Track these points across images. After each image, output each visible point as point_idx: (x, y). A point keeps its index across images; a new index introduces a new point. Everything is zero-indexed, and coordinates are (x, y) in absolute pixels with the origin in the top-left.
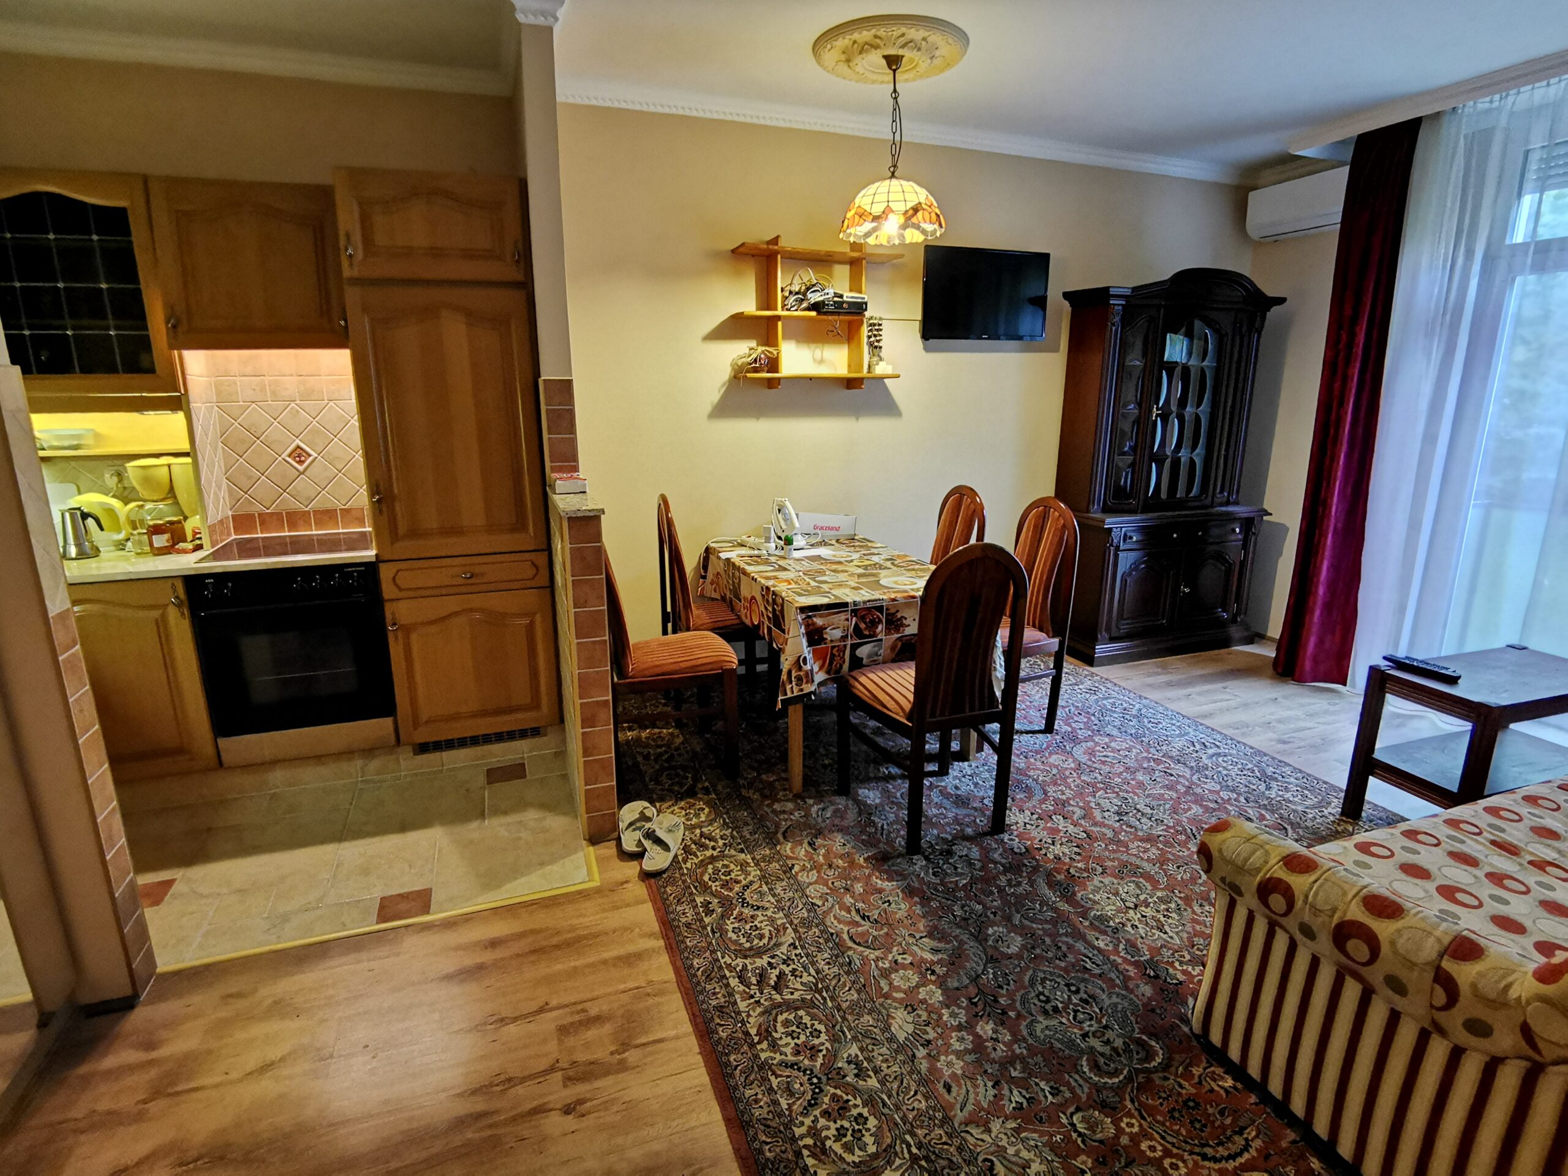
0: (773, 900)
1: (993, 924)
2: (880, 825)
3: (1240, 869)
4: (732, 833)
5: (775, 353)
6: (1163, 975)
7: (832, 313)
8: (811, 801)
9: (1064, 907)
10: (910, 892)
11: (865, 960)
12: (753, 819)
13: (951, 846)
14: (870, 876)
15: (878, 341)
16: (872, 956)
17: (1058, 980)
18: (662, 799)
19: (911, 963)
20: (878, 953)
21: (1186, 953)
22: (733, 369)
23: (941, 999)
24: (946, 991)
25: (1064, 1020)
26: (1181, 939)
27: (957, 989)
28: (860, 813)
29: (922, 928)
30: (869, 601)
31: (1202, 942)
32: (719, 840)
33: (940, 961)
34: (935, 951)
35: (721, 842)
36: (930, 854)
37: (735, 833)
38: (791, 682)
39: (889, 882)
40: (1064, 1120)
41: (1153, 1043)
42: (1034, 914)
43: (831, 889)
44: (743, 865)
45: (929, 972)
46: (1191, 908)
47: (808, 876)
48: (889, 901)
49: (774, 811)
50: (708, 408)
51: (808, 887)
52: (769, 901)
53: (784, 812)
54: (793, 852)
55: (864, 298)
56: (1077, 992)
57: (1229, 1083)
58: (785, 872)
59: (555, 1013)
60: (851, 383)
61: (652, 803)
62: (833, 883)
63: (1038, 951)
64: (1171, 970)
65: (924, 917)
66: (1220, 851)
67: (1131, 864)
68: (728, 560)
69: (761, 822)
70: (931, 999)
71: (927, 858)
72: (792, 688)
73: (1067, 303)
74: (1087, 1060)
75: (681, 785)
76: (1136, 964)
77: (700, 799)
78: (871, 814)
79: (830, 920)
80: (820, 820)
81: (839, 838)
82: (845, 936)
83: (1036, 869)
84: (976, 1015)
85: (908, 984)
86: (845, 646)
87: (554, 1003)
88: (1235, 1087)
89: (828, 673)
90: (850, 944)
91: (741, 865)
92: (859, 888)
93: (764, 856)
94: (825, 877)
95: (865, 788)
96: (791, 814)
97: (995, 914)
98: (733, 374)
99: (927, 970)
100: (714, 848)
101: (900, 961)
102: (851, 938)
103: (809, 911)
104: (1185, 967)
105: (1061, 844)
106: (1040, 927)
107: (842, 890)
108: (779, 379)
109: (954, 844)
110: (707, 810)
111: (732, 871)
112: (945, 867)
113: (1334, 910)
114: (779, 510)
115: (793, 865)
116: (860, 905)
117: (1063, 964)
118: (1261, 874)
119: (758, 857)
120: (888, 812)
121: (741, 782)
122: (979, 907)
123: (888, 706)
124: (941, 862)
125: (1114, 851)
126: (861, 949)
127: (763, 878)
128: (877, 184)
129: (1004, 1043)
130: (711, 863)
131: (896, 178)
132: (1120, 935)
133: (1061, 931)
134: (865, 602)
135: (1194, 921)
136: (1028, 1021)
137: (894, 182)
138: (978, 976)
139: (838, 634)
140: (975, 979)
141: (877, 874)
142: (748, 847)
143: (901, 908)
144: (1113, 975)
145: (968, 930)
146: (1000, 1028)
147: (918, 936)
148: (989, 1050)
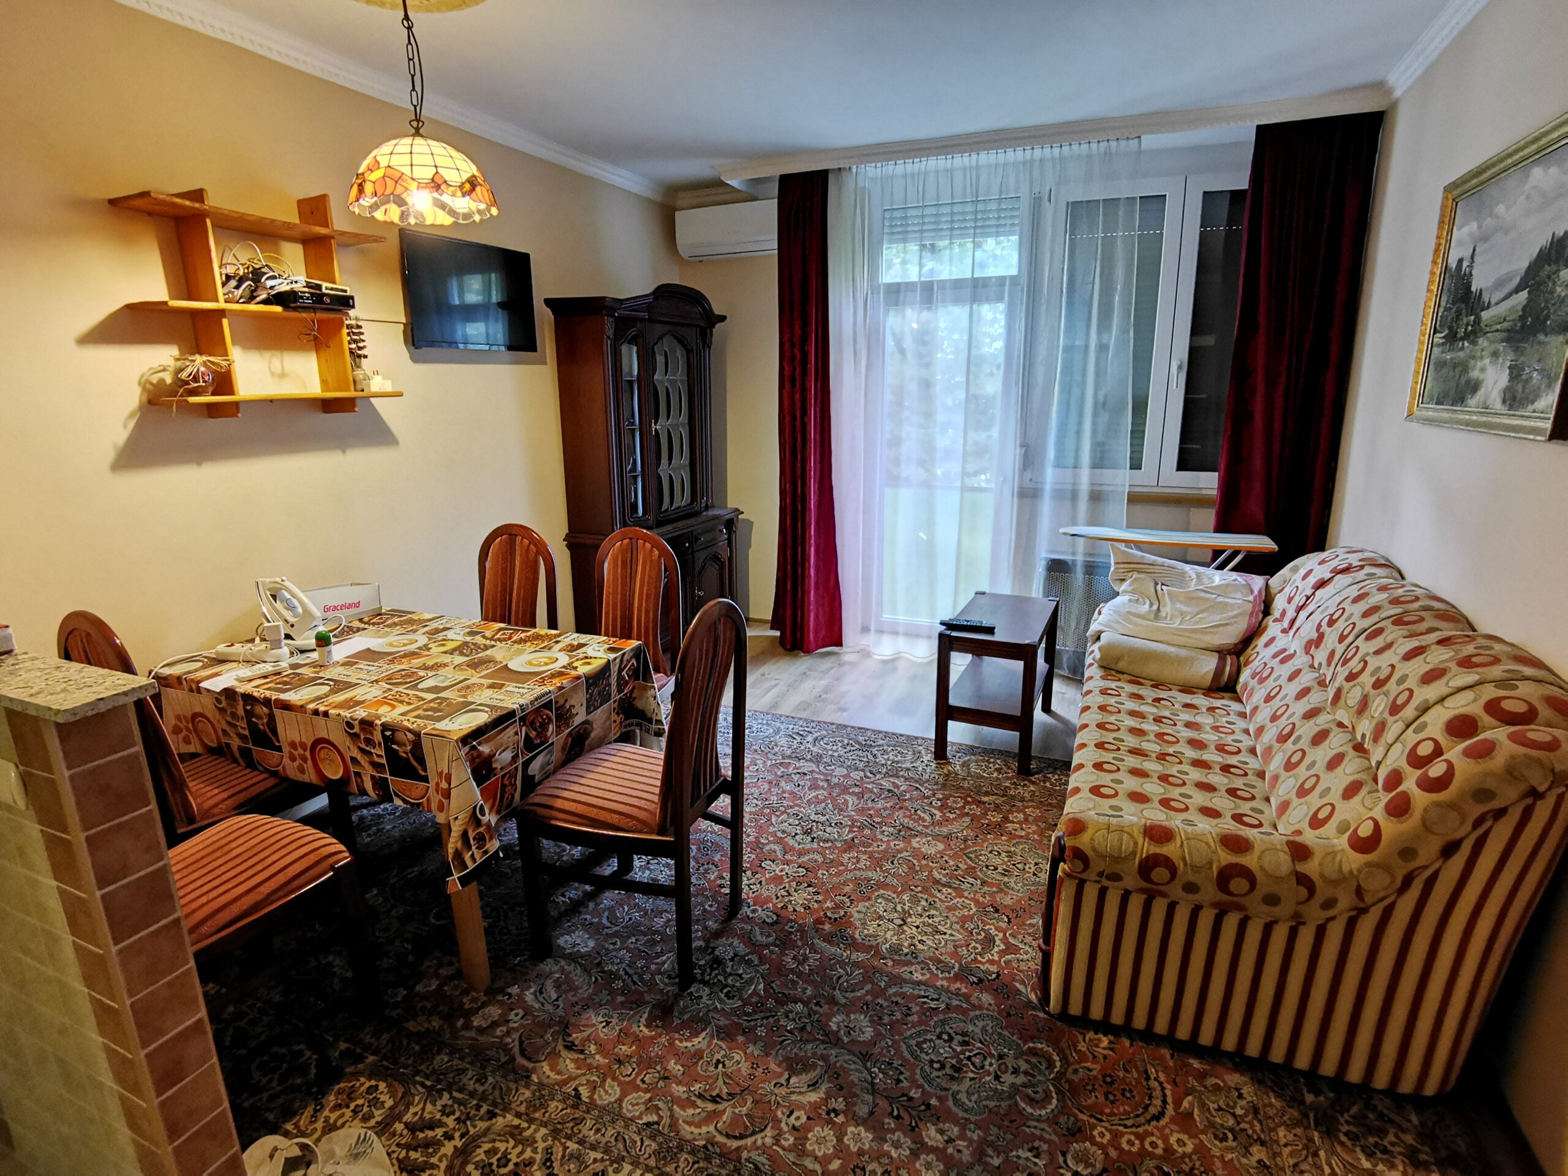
0: (599, 1156)
1: (830, 1016)
2: (622, 972)
4: (451, 1097)
5: (224, 363)
6: (982, 975)
7: (305, 309)
8: (515, 990)
9: (859, 956)
10: (726, 1034)
11: (764, 1149)
12: (462, 1059)
13: (712, 953)
14: (671, 1044)
16: (769, 1141)
17: (929, 1037)
18: (289, 1113)
19: (809, 1118)
20: (769, 1132)
21: (975, 944)
23: (871, 1136)
24: (863, 1122)
25: (972, 1075)
26: (959, 932)
27: (871, 1113)
28: (587, 971)
29: (779, 1070)
32: (445, 1119)
33: (829, 1095)
34: (813, 1085)
35: (450, 1121)
36: (702, 974)
37: (456, 1094)
38: (469, 848)
39: (697, 1036)
41: (1039, 1046)
42: (847, 981)
43: (646, 1091)
44: (514, 1133)
45: (832, 1115)
46: (936, 897)
47: (606, 1092)
48: (718, 1061)
49: (481, 1031)
50: (110, 455)
51: (621, 1107)
52: (595, 1161)
53: (495, 1024)
54: (559, 1073)
55: (345, 291)
56: (951, 1039)
57: (1105, 1042)
58: (575, 1106)
60: (328, 406)
62: (643, 1081)
63: (886, 1019)
64: (982, 967)
65: (767, 1055)
66: (1094, 849)
67: (861, 880)
68: (229, 693)
69: (480, 1057)
70: (863, 1144)
71: (706, 983)
72: (472, 856)
73: (549, 310)
74: (1022, 1100)
75: (304, 1070)
76: (957, 977)
77: (356, 1075)
78: (599, 964)
79: (687, 1130)
80: (548, 1007)
81: (595, 1019)
82: (720, 1139)
83: (801, 929)
84: (913, 1129)
85: (829, 1144)
86: (516, 768)
88: (1110, 1042)
89: (498, 812)
90: (735, 1144)
91: (512, 1136)
92: (674, 1067)
93: (529, 1103)
94: (627, 1079)
95: (563, 935)
96: (508, 1021)
97: (818, 1004)
99: (828, 1113)
100: (449, 1137)
101: (797, 1124)
102: (728, 1136)
103: (652, 1137)
104: (986, 957)
105: (796, 891)
106: (863, 991)
107: (661, 1084)
108: (236, 404)
109: (714, 949)
110: (382, 1086)
111: (505, 1154)
112: (730, 981)
113: (1210, 863)
114: (274, 597)
115: (576, 1089)
116: (696, 1087)
117: (915, 1018)
118: (1138, 855)
119: (522, 1109)
120: (615, 950)
122: (799, 1007)
124: (721, 978)
125: (838, 874)
126: (749, 1141)
127: (555, 1133)
128: (393, 142)
130: (465, 1163)
131: (422, 136)
132: (921, 958)
133: (883, 984)
135: (949, 909)
136: (950, 1098)
137: (419, 140)
138: (872, 1084)
139: (507, 756)
140: (873, 1089)
141: (677, 1036)
142: (499, 1106)
143: (739, 1061)
144: (955, 1002)
145: (819, 1039)
146: (941, 1125)
147: (783, 1081)
148: (957, 1156)
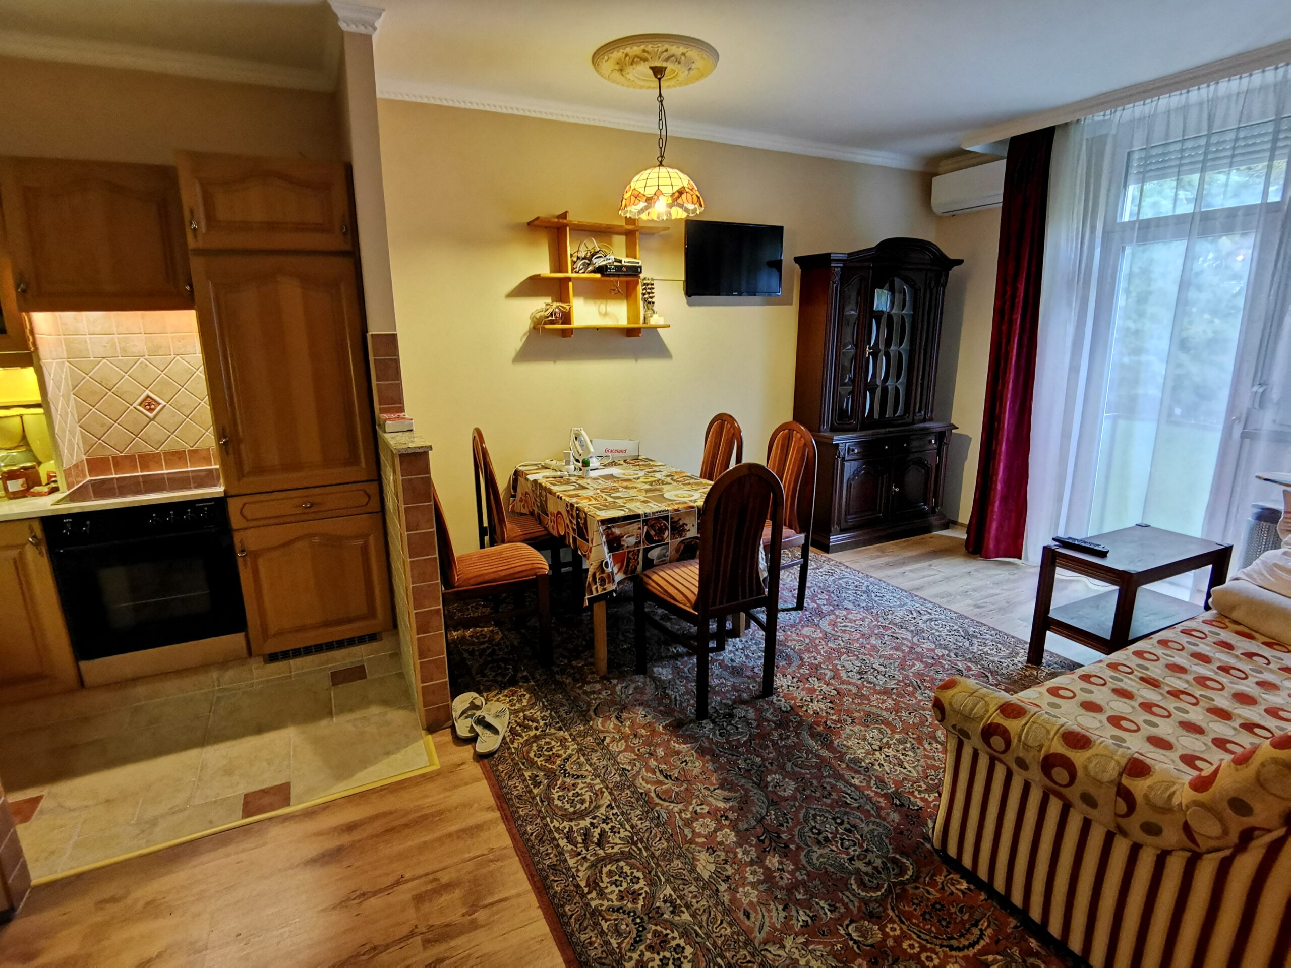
0: (590, 769)
1: (771, 772)
2: (673, 697)
3: (968, 718)
4: (550, 714)
5: (568, 307)
6: (906, 803)
7: (613, 275)
8: (615, 681)
9: (825, 753)
10: (702, 752)
11: (670, 813)
12: (567, 700)
13: (732, 710)
14: (669, 741)
15: (651, 298)
16: (676, 809)
17: (827, 815)
18: (488, 690)
19: (708, 812)
20: (680, 806)
21: (922, 784)
22: (532, 321)
23: (735, 840)
24: (738, 833)
25: (834, 848)
26: (918, 772)
27: (747, 830)
28: (656, 688)
29: (714, 782)
30: (657, 512)
31: (934, 774)
32: (540, 721)
33: (731, 808)
34: (726, 799)
35: (542, 723)
36: (716, 718)
37: (553, 713)
38: (595, 583)
39: (685, 744)
40: (842, 932)
41: (905, 860)
42: (802, 762)
43: (637, 755)
44: (563, 741)
45: (724, 818)
46: (923, 746)
47: (617, 745)
48: (686, 761)
49: (585, 692)
50: (513, 354)
51: (618, 755)
52: (587, 770)
53: (594, 692)
54: (603, 726)
55: (638, 263)
56: (842, 823)
57: (964, 885)
58: (598, 744)
59: (410, 885)
60: (630, 332)
61: (480, 693)
62: (639, 750)
63: (808, 792)
64: (912, 799)
65: (715, 772)
66: (950, 704)
67: (873, 714)
68: (535, 481)
69: (574, 703)
70: (727, 841)
71: (714, 722)
72: (597, 588)
73: (797, 266)
74: (855, 879)
75: (504, 676)
76: (885, 796)
77: (521, 687)
78: (665, 688)
79: (639, 782)
80: (623, 696)
81: (641, 711)
82: (653, 794)
83: (800, 724)
84: (764, 851)
85: (707, 830)
86: (639, 550)
87: (408, 876)
88: (969, 889)
89: (625, 573)
90: (657, 800)
91: (561, 741)
92: (660, 752)
93: (580, 732)
94: (632, 745)
95: (658, 666)
96: (600, 693)
97: (771, 764)
98: (532, 326)
99: (721, 816)
100: (536, 729)
101: (699, 811)
102: (657, 796)
103: (621, 776)
104: (923, 795)
105: (818, 701)
106: (808, 772)
107: (647, 756)
108: (572, 330)
109: (734, 708)
110: (528, 696)
111: (553, 747)
112: (728, 728)
113: (1041, 746)
114: (576, 438)
115: (605, 737)
116: (663, 767)
117: (828, 801)
118: (984, 721)
119: (574, 733)
120: (679, 685)
121: (555, 669)
122: (758, 760)
123: (677, 599)
124: (725, 724)
125: (859, 704)
126: (667, 804)
127: (580, 750)
128: (648, 171)
129: (788, 872)
130: (535, 742)
131: (663, 166)
132: (870, 773)
133: (825, 774)
134: (653, 513)
135: (926, 756)
136: (806, 851)
137: (662, 169)
138: (763, 818)
139: (632, 541)
140: (761, 820)
141: (675, 739)
142: (565, 725)
143: (696, 766)
144: (868, 807)
145: (752, 779)
146: (784, 860)
147: (712, 789)
148: (777, 879)
